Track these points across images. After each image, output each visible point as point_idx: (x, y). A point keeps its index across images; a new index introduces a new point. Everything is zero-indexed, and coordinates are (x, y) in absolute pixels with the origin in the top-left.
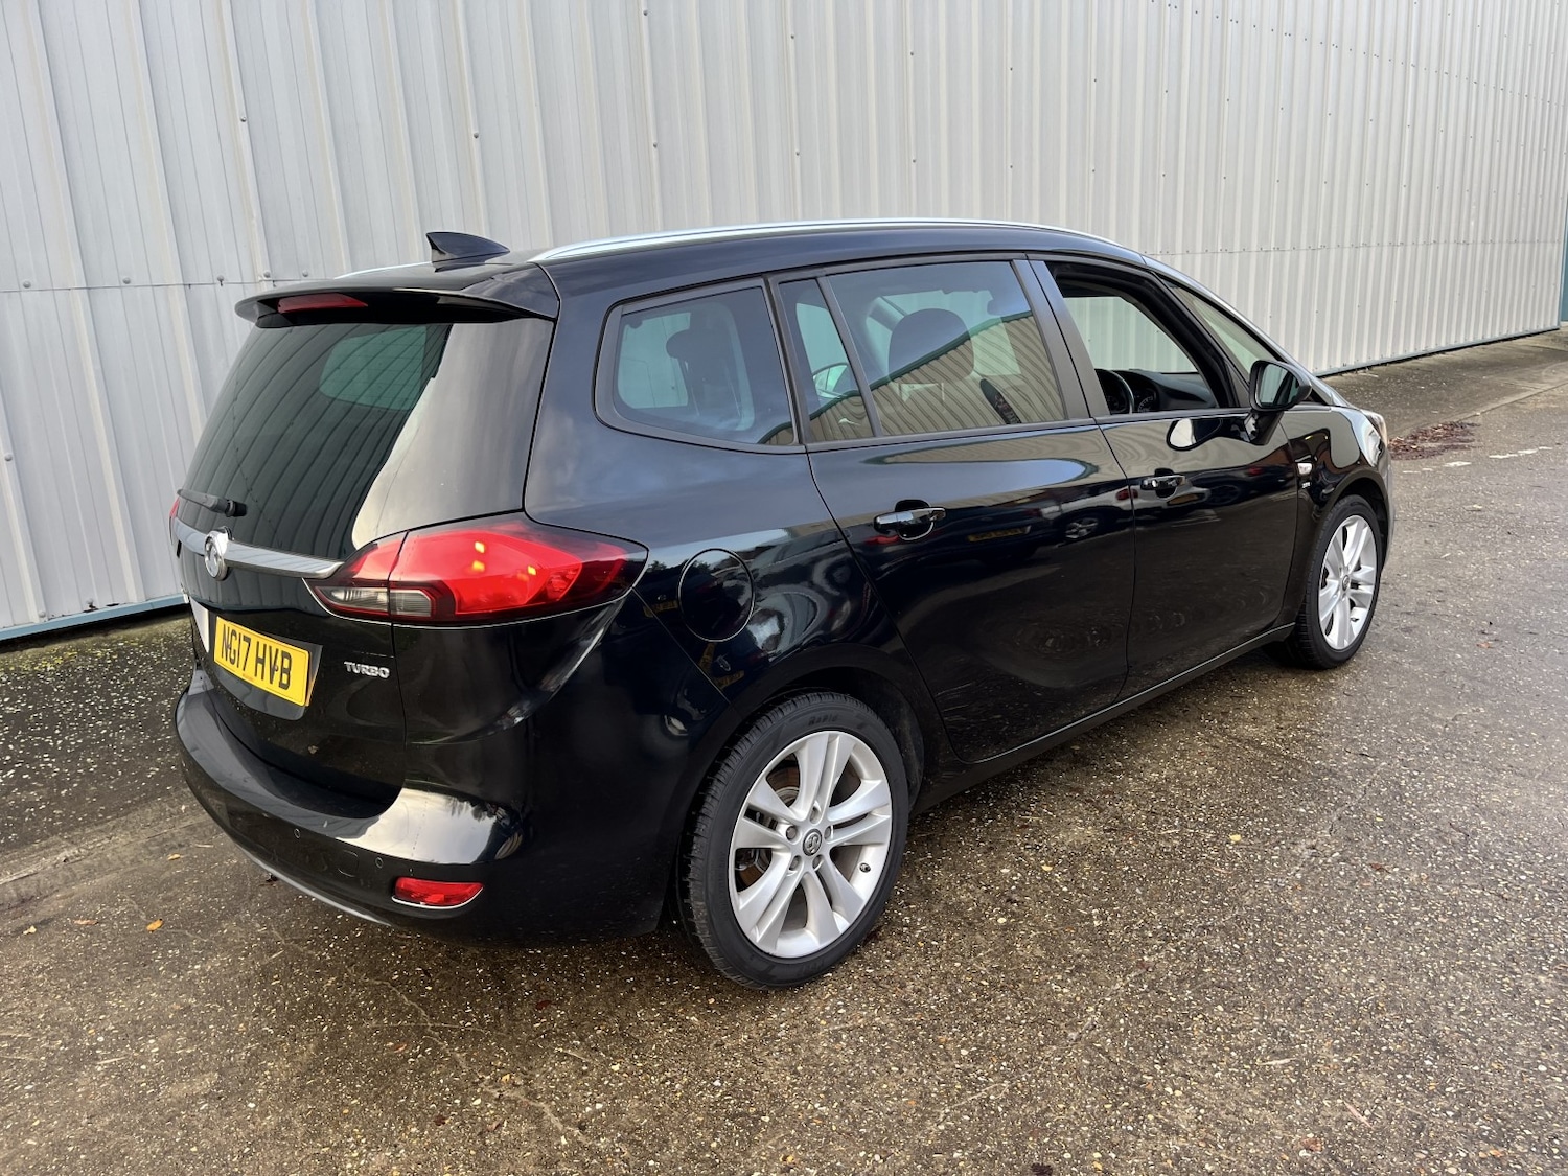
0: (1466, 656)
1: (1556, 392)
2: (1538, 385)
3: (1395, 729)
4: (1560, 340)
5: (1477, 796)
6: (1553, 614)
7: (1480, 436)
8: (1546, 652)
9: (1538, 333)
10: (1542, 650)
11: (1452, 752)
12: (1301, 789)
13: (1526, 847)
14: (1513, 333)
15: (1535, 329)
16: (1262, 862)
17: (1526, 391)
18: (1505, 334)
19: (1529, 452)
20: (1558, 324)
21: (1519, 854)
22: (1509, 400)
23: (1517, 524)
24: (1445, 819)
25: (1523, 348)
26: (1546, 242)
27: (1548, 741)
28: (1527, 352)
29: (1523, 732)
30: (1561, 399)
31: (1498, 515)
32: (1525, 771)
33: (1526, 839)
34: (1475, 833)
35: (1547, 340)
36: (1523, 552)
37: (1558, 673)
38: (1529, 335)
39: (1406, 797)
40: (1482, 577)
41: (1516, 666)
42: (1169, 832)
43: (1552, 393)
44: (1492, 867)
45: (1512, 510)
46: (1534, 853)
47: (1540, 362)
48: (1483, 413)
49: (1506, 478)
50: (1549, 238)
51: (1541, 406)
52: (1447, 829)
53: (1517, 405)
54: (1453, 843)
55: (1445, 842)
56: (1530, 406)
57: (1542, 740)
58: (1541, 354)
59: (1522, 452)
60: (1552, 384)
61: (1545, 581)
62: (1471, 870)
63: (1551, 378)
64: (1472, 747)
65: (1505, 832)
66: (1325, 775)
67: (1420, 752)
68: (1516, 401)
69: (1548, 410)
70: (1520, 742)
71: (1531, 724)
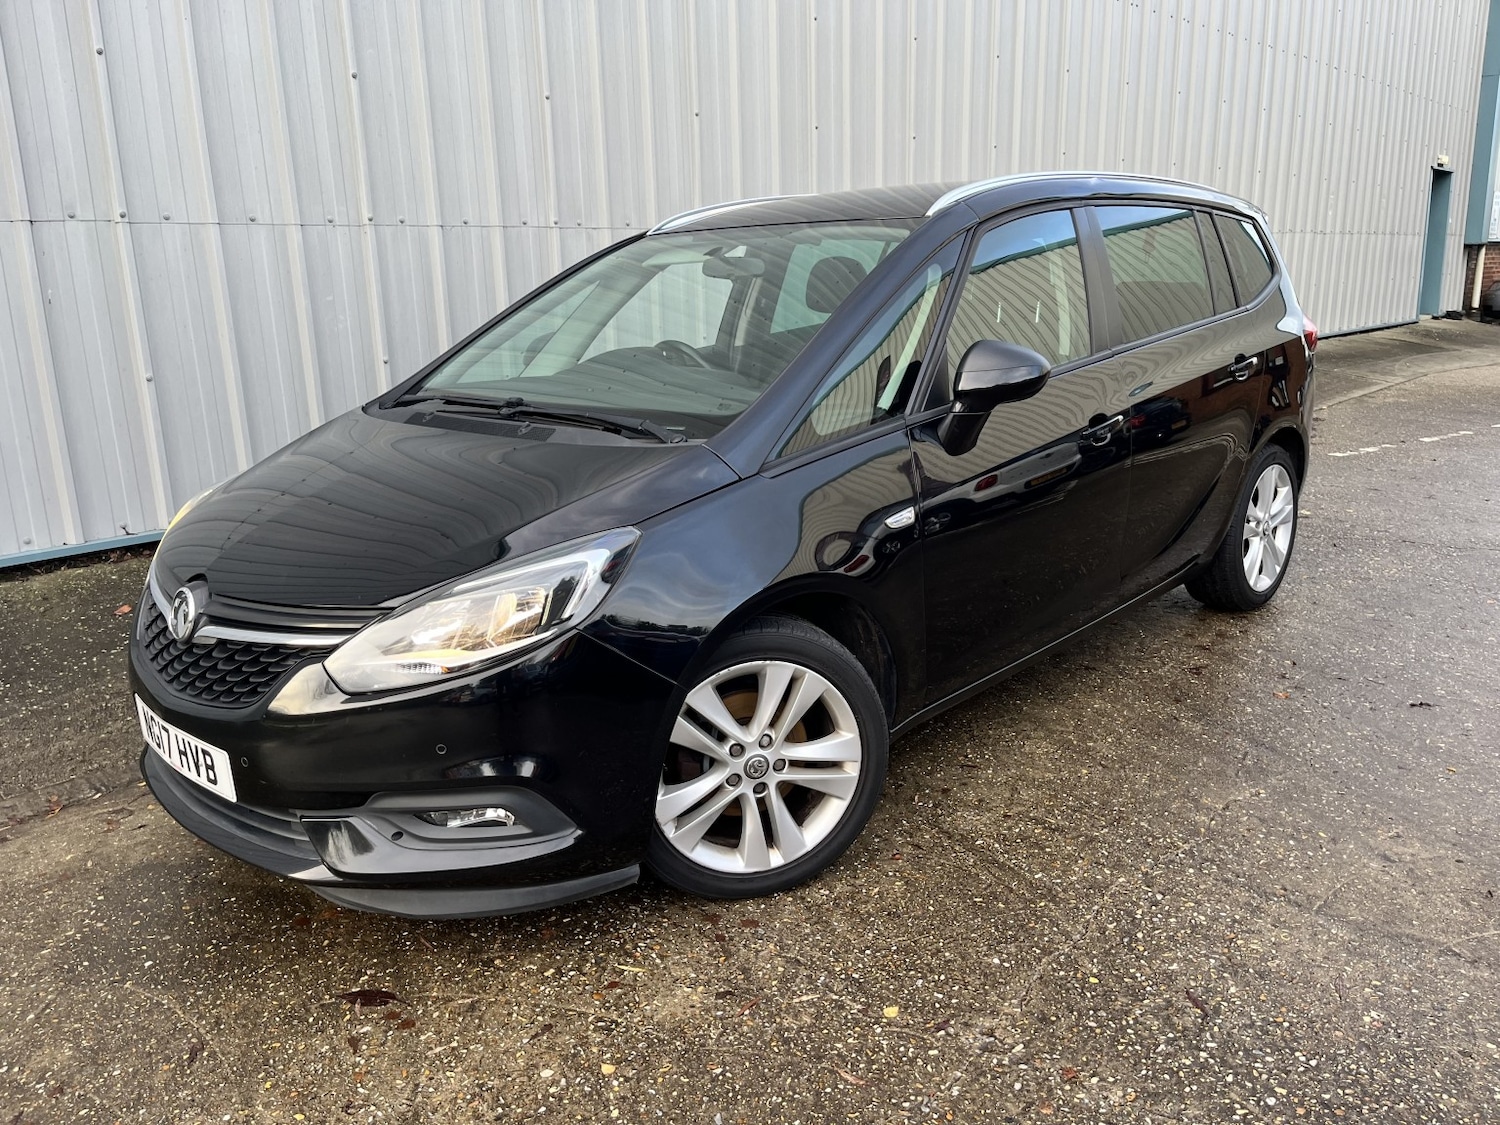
0: (1258, 710)
1: (1408, 386)
2: (1390, 378)
3: (1149, 821)
4: (1417, 333)
5: (1231, 940)
6: (1369, 652)
7: (1322, 431)
8: (1355, 706)
9: (1396, 326)
10: (1350, 702)
11: (1213, 861)
12: (1005, 922)
13: (1283, 1038)
14: (1370, 325)
15: (1393, 322)
16: (912, 1061)
17: (1376, 384)
18: (1362, 326)
19: (1371, 450)
20: (1417, 316)
21: (1271, 1054)
22: (1358, 393)
23: (1345, 534)
24: (1181, 981)
25: (1382, 341)
26: (1406, 234)
27: (1338, 846)
28: (1382, 344)
29: (1308, 831)
30: (1412, 393)
31: (1327, 523)
32: (1302, 898)
33: (1286, 1024)
34: (1217, 1011)
35: (1405, 333)
36: (1346, 569)
37: (1365, 738)
38: (1388, 328)
39: (1137, 940)
40: (1295, 601)
41: (1316, 726)
42: (804, 998)
43: (1403, 386)
44: (1230, 1079)
45: (1342, 516)
46: (1293, 1051)
47: (1395, 355)
48: (1329, 407)
49: (1342, 480)
50: (1410, 230)
51: (1391, 400)
52: (1181, 1001)
53: (1366, 399)
54: (1185, 1029)
55: (1173, 1027)
56: (1379, 400)
57: (1331, 846)
58: (1398, 347)
59: (1363, 450)
60: (1404, 377)
61: (1367, 607)
62: (1199, 1083)
63: (1404, 371)
64: (1239, 854)
65: (1259, 1010)
66: (1042, 897)
67: (1172, 861)
68: (1365, 395)
69: (1397, 405)
70: (1302, 846)
71: (1321, 817)
